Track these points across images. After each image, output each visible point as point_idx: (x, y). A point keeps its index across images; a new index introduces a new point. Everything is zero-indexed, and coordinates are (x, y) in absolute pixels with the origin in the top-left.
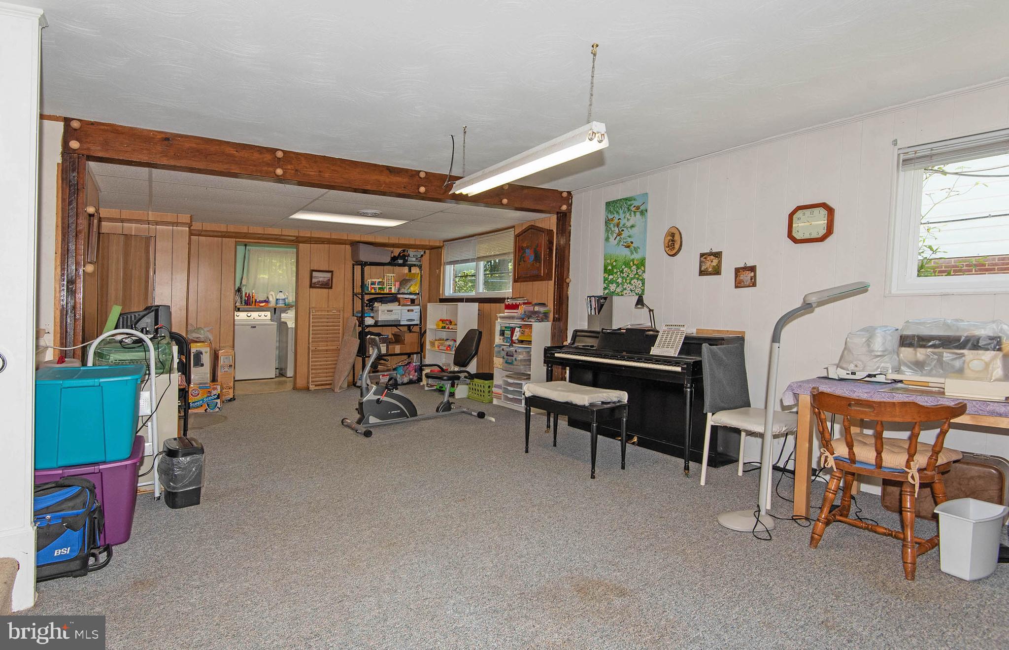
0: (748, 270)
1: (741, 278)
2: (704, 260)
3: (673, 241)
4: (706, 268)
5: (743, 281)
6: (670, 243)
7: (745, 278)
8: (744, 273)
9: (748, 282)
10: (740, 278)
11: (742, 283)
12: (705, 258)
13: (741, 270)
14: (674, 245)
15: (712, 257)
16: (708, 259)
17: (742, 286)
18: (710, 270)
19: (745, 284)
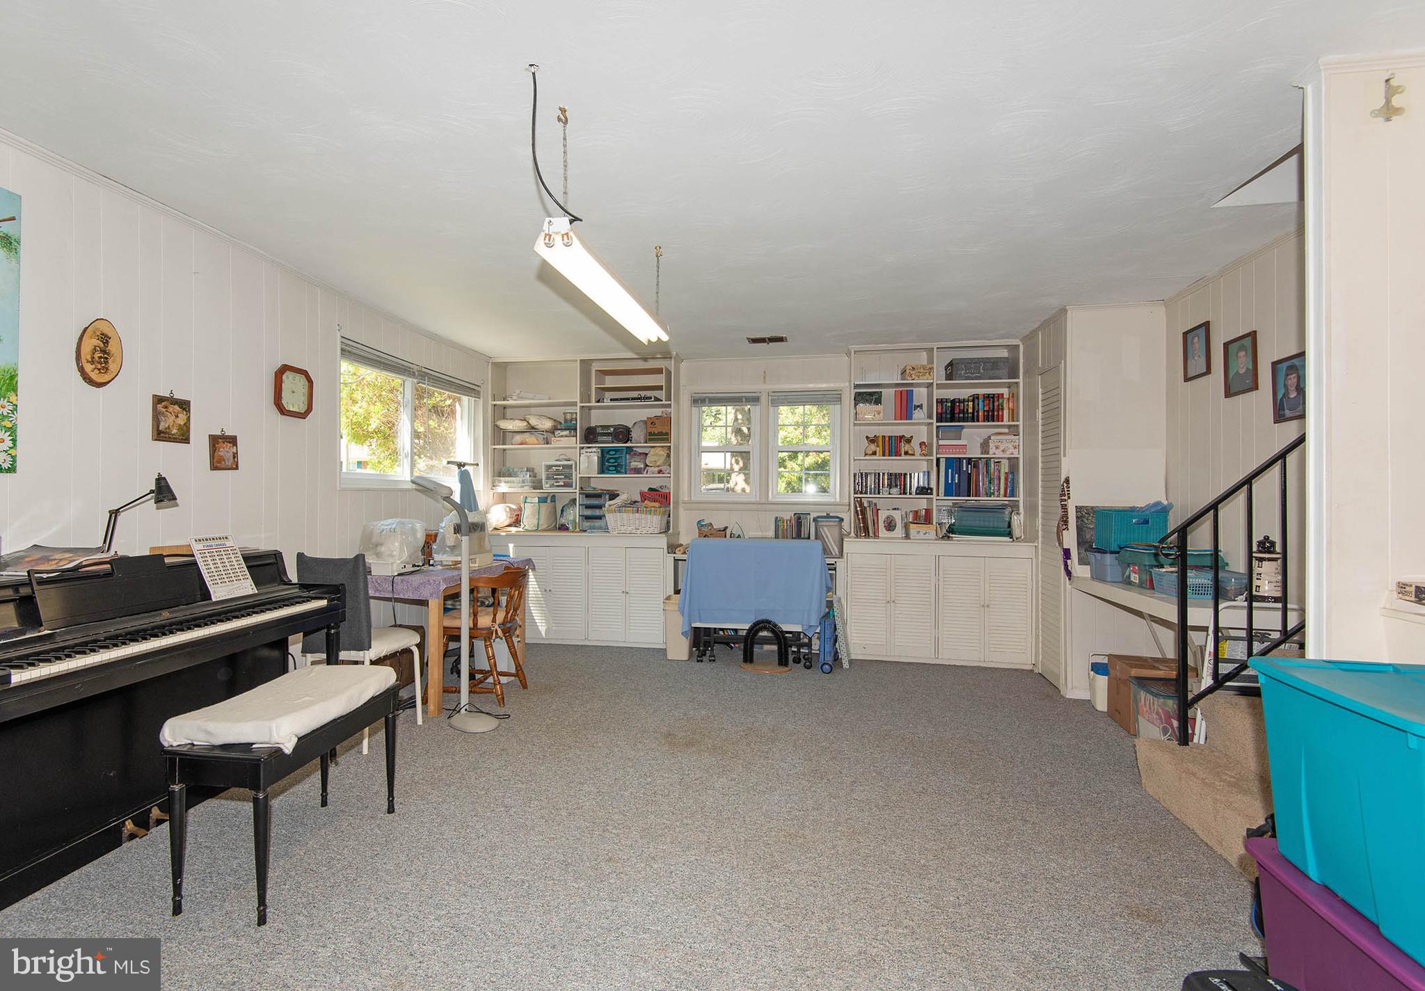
0: (229, 442)
1: (221, 454)
2: (164, 410)
3: (104, 352)
4: (167, 426)
5: (224, 460)
6: (97, 355)
7: (226, 453)
8: (225, 446)
9: (229, 463)
10: (219, 453)
11: (223, 463)
12: (166, 407)
13: (220, 440)
14: (106, 362)
15: (176, 407)
16: (170, 409)
17: (223, 467)
18: (174, 431)
19: (227, 463)
